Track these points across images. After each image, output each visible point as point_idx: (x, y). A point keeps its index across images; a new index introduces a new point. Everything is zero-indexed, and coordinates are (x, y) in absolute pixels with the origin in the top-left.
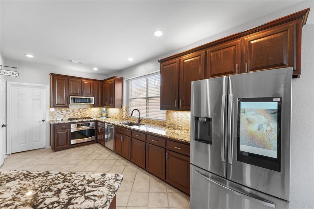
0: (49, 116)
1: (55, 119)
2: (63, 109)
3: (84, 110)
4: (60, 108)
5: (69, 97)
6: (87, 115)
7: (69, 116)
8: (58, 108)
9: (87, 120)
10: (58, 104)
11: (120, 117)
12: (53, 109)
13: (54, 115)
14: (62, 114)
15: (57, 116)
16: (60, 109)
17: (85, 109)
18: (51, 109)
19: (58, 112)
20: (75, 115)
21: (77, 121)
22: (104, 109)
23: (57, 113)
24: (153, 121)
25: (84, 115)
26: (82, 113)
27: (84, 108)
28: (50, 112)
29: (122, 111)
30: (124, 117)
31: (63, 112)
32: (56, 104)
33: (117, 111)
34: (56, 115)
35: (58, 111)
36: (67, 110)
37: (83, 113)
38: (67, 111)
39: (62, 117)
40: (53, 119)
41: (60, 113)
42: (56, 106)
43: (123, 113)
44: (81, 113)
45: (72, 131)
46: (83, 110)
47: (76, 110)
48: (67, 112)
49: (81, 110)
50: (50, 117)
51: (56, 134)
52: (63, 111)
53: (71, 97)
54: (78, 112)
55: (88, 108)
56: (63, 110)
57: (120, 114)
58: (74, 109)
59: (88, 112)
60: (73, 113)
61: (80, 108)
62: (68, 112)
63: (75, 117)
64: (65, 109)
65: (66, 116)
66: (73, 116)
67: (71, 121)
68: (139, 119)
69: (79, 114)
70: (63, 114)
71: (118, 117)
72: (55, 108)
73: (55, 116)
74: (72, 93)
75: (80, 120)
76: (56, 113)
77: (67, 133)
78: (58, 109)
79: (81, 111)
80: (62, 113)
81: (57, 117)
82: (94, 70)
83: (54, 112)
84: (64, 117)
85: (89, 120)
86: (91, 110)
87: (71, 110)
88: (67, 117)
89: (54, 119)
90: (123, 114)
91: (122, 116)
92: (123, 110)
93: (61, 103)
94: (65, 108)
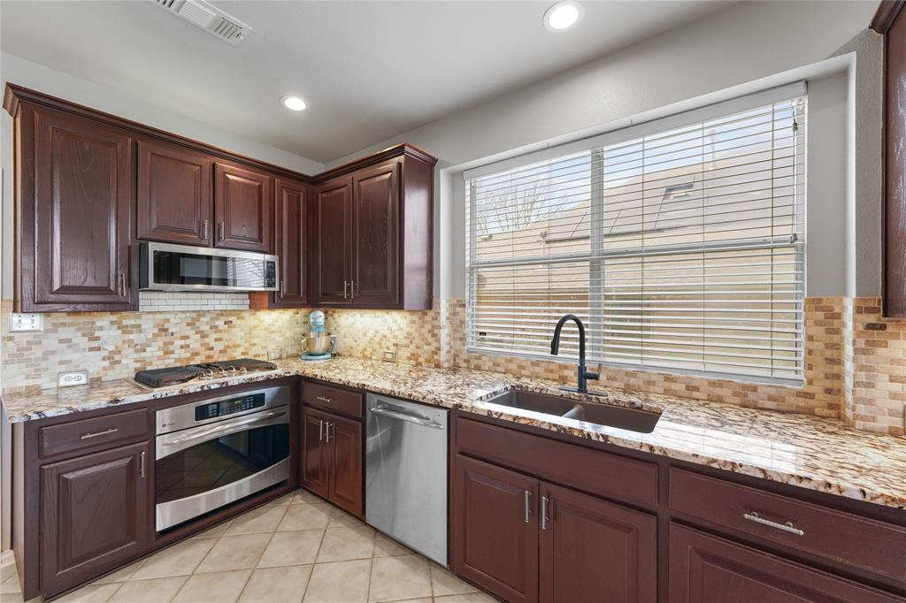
0: (6, 362)
1: (45, 382)
2: (104, 321)
3: (220, 323)
4: (76, 313)
5: (143, 249)
6: (238, 346)
7: (137, 356)
8: (69, 313)
9: (246, 376)
10: (64, 289)
11: (414, 357)
12: (29, 323)
13: (39, 354)
14: (91, 349)
15: (61, 363)
16: (82, 319)
17: (225, 319)
18: (15, 317)
19: (64, 336)
20: (171, 348)
21: (193, 386)
22: (319, 316)
23: (61, 341)
24: (668, 378)
25: (219, 346)
26: (210, 341)
27: (222, 313)
28: (10, 339)
29: (428, 327)
30: (443, 356)
31: (98, 338)
32: (56, 286)
33: (394, 327)
34: (53, 352)
35: (65, 333)
36: (125, 322)
37: (216, 340)
38: (125, 330)
39: (96, 364)
40: (31, 382)
41: (84, 342)
42: (52, 297)
43: (434, 335)
44: (204, 336)
45: (162, 452)
46: (217, 323)
47: (177, 326)
48: (128, 337)
49: (204, 324)
50: (13, 369)
51: (51, 487)
52: (101, 328)
53: (153, 247)
54: (189, 331)
55: (243, 314)
56: (99, 324)
57: (418, 341)
58: (168, 321)
59: (243, 334)
60: (160, 342)
61: (200, 314)
62: (131, 337)
63: (170, 362)
64: (114, 318)
65: (117, 357)
66: (159, 358)
67: (159, 392)
68: (582, 368)
69: (195, 342)
70: (99, 349)
71: (404, 353)
72: (47, 313)
73: (43, 364)
74: (159, 228)
75: (212, 381)
76: (52, 341)
77: (131, 469)
78: (68, 319)
79: (205, 328)
80: (94, 344)
81: (63, 368)
82: (288, 111)
83: (36, 338)
84: (106, 363)
85: (259, 375)
86: (255, 322)
87: (148, 324)
88: (128, 367)
89: (37, 382)
90: (438, 341)
91: (432, 348)
92: (436, 318)
93: (90, 283)
94: (113, 311)
